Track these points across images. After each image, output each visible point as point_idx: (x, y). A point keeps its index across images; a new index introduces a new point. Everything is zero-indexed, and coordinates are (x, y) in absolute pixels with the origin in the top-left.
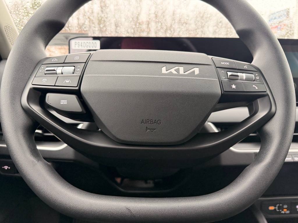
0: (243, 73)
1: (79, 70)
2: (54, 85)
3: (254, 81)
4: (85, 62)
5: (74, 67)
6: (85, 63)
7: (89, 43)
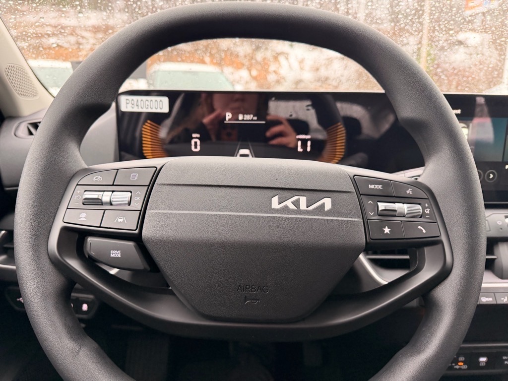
0: (403, 203)
1: (138, 198)
2: (99, 225)
3: (421, 217)
4: (148, 184)
5: (131, 192)
6: (149, 186)
7: (149, 101)
